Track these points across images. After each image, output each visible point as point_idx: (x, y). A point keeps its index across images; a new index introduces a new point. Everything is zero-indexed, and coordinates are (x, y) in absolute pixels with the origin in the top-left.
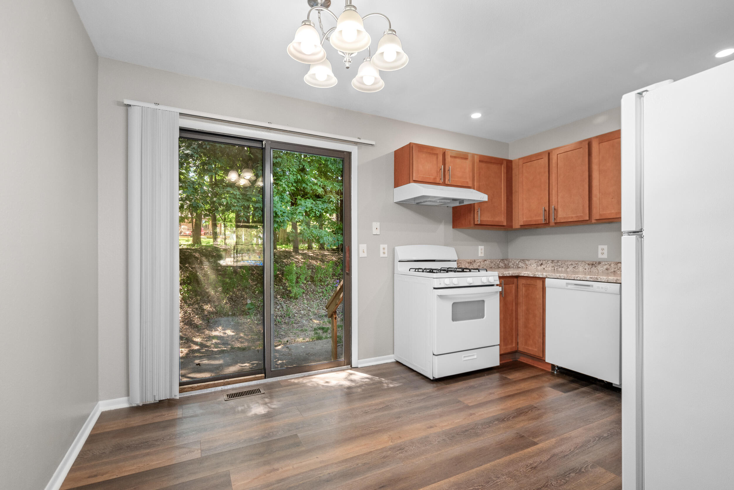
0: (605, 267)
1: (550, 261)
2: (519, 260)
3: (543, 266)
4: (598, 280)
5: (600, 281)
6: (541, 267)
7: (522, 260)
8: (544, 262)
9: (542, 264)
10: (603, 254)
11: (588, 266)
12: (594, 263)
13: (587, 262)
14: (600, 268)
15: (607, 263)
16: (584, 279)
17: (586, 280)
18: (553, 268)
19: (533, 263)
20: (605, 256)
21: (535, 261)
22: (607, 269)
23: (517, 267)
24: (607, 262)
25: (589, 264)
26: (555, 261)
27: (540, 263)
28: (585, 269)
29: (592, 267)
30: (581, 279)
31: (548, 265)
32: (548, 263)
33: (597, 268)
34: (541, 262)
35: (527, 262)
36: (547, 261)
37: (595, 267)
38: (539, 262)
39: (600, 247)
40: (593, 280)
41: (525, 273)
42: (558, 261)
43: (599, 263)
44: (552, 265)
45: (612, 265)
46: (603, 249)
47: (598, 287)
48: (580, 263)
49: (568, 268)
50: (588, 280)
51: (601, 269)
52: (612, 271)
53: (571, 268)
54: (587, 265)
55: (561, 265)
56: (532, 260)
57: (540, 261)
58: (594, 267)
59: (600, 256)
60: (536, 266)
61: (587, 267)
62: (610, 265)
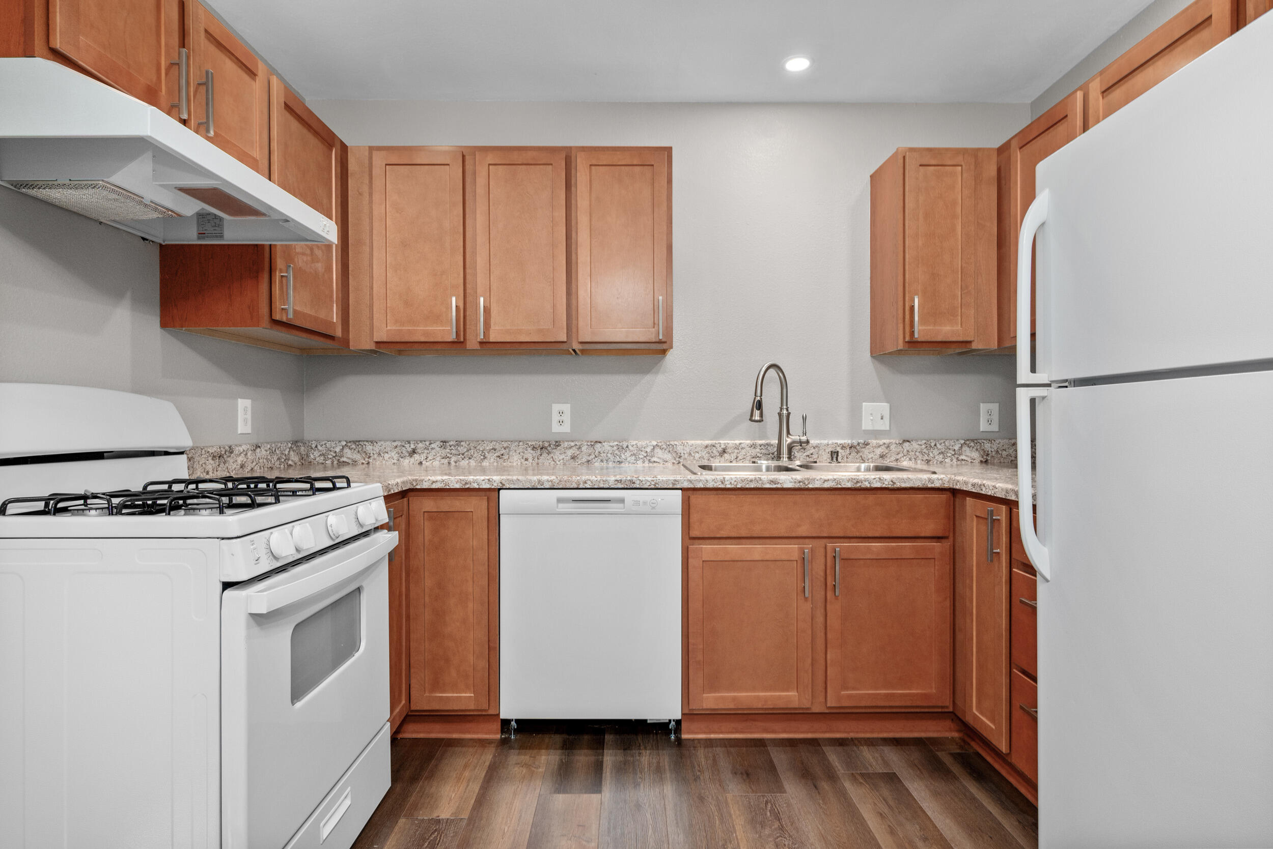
0: (570, 453)
1: (438, 443)
2: (344, 443)
3: (416, 456)
4: (635, 486)
5: (638, 486)
6: (412, 460)
7: (354, 442)
8: (420, 445)
9: (414, 451)
10: (561, 422)
11: (532, 452)
12: (546, 444)
13: (530, 443)
14: (557, 454)
15: (573, 444)
16: (602, 486)
17: (607, 486)
18: (446, 461)
19: (388, 449)
20: (566, 428)
21: (395, 444)
22: (573, 458)
23: (336, 462)
24: (573, 441)
25: (534, 448)
26: (451, 443)
27: (410, 450)
28: (526, 460)
29: (541, 455)
30: (596, 487)
31: (433, 452)
32: (432, 449)
33: (552, 455)
34: (413, 446)
35: (369, 448)
36: (427, 443)
37: (549, 453)
38: (407, 446)
39: (556, 408)
40: (622, 486)
41: (433, 478)
42: (459, 443)
43: (557, 444)
44: (444, 452)
45: (583, 448)
46: (561, 413)
47: (637, 503)
48: (513, 446)
49: (485, 458)
50: (612, 487)
51: (561, 457)
52: (584, 460)
54: (529, 450)
55: (468, 451)
56: (385, 441)
57: (409, 443)
58: (545, 455)
59: (556, 428)
60: (396, 456)
61: (530, 453)
62: (580, 448)
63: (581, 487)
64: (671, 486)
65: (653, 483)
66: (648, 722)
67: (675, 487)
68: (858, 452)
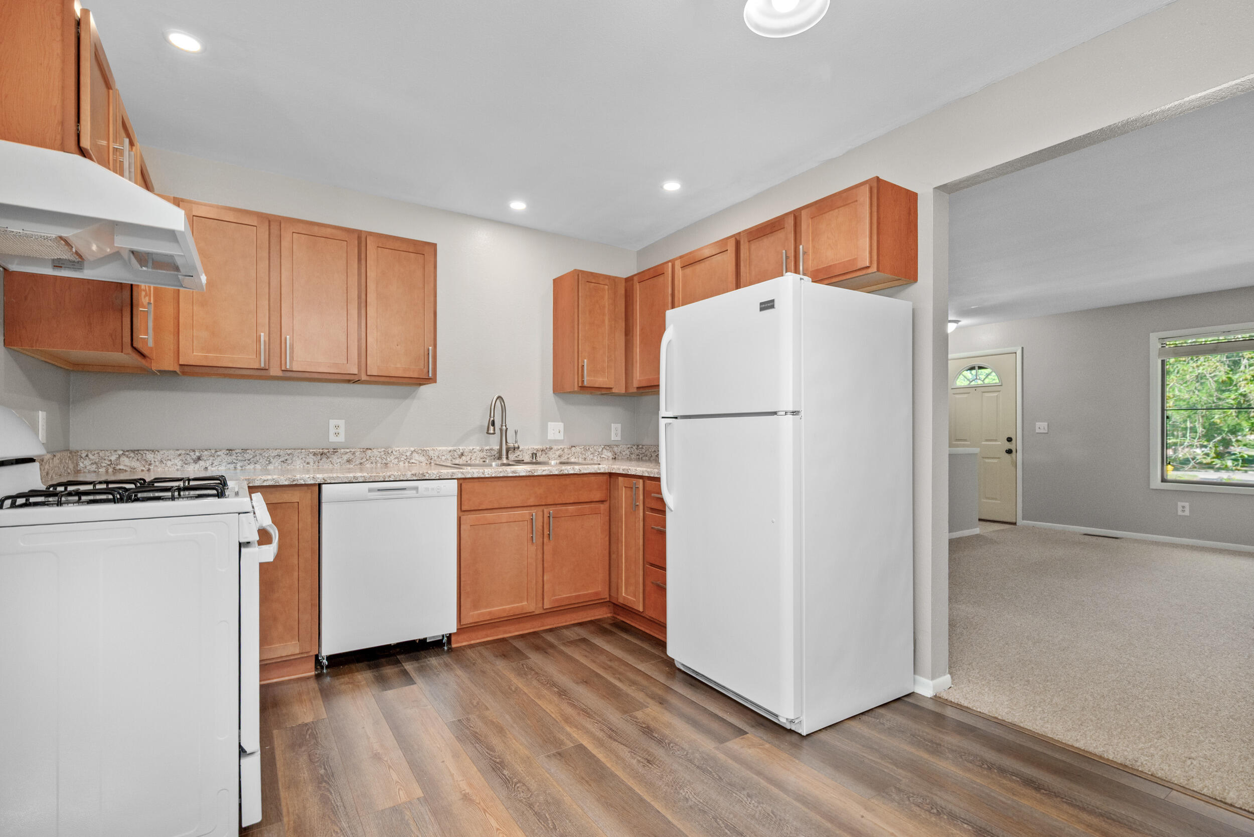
0: (345, 457)
1: (224, 451)
2: (121, 452)
3: (201, 463)
4: (425, 478)
5: (428, 478)
6: (197, 466)
7: (133, 451)
8: (206, 453)
9: (199, 458)
10: (337, 434)
11: (313, 457)
12: (326, 451)
13: (311, 451)
14: (335, 458)
15: (348, 450)
16: (402, 478)
17: (406, 479)
18: (232, 466)
19: (171, 457)
20: (341, 438)
21: (179, 452)
22: (349, 461)
23: (110, 470)
24: (348, 449)
25: (315, 454)
26: (237, 451)
27: (194, 457)
28: (308, 463)
29: (321, 459)
30: (398, 479)
31: (219, 459)
32: (218, 456)
33: (331, 459)
34: (198, 454)
35: (150, 456)
36: (213, 452)
37: (328, 458)
38: (192, 454)
39: (333, 423)
40: (416, 478)
42: (244, 450)
43: (335, 451)
44: (230, 459)
45: (357, 454)
46: (337, 427)
47: (427, 489)
48: (296, 453)
50: (410, 479)
51: (338, 461)
52: (357, 462)
53: (276, 463)
54: (311, 456)
55: (253, 457)
56: (168, 450)
57: (194, 451)
58: (324, 459)
59: (332, 438)
60: (179, 463)
61: (311, 459)
62: (354, 453)
63: (386, 480)
64: (450, 477)
65: (438, 475)
66: (428, 641)
67: (453, 477)
68: (546, 454)
